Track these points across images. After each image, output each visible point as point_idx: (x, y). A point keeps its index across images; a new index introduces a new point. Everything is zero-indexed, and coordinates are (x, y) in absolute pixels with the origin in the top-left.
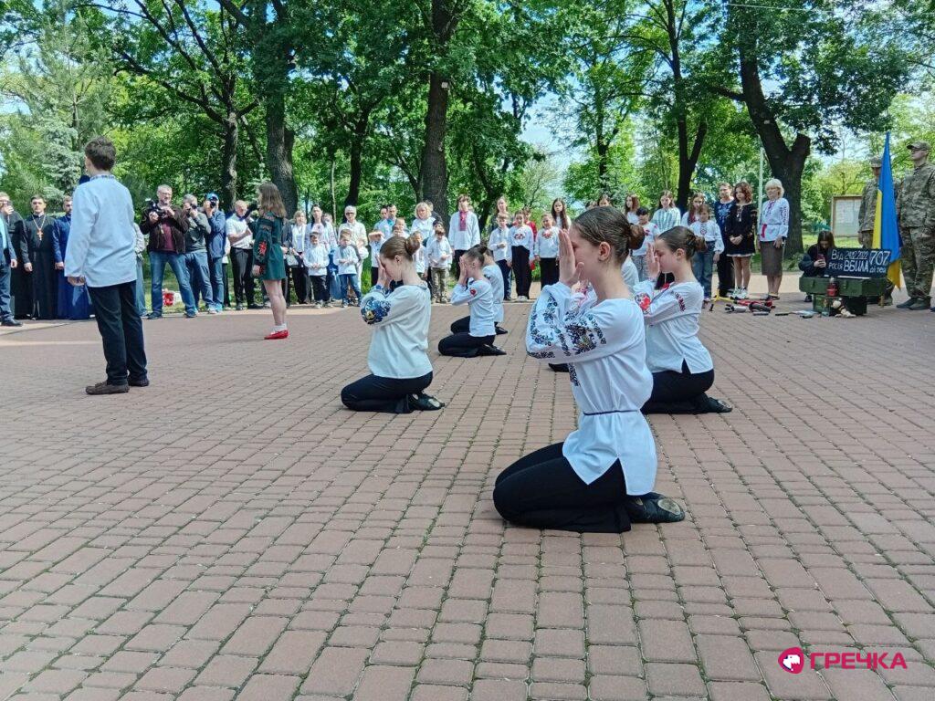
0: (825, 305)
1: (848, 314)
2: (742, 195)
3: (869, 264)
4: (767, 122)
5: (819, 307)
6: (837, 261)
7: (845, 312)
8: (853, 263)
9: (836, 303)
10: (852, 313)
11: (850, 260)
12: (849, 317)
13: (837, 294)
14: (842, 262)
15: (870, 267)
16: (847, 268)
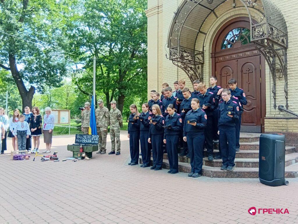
0: (79, 155)
1: (88, 158)
2: (36, 112)
3: (92, 140)
4: (19, 80)
5: (76, 156)
6: (79, 139)
7: (87, 158)
8: (85, 140)
9: (84, 155)
10: (89, 158)
11: (84, 139)
12: (89, 160)
13: (83, 151)
14: (82, 139)
15: (92, 141)
16: (83, 141)
